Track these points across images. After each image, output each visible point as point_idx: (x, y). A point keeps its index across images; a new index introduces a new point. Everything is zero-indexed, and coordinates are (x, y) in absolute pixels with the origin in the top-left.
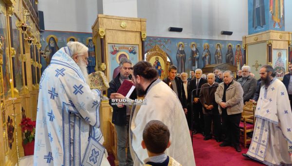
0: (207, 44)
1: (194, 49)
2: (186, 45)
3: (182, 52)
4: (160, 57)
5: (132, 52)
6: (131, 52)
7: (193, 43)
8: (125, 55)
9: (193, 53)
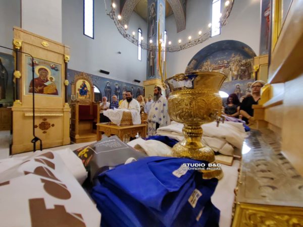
0: (125, 85)
1: (117, 87)
2: (111, 83)
3: (109, 88)
4: (86, 81)
5: (55, 68)
6: (53, 68)
7: (116, 83)
8: (45, 70)
9: (116, 89)
